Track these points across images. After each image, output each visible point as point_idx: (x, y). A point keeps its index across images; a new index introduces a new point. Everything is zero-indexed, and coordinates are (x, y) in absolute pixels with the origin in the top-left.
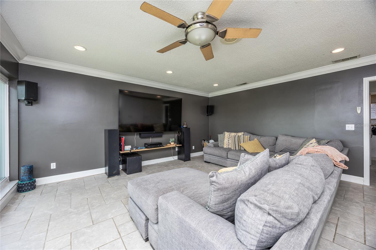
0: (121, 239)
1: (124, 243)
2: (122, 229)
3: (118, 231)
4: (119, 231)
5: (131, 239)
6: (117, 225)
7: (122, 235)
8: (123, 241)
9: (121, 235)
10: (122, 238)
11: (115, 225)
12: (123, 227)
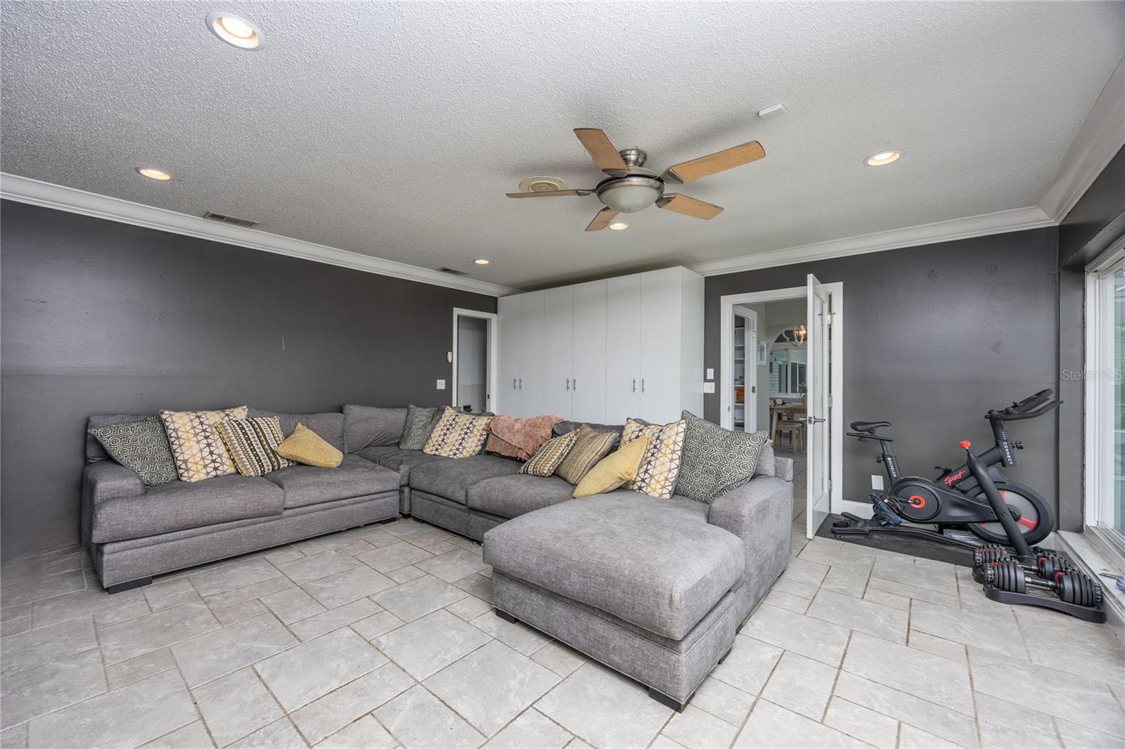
0: (763, 693)
1: (765, 684)
2: (738, 709)
3: (749, 715)
4: (747, 711)
5: (746, 677)
6: (736, 730)
7: (753, 699)
8: (763, 688)
9: (752, 701)
10: (756, 694)
11: (737, 735)
12: (730, 711)
